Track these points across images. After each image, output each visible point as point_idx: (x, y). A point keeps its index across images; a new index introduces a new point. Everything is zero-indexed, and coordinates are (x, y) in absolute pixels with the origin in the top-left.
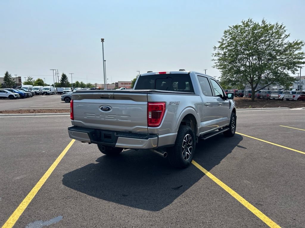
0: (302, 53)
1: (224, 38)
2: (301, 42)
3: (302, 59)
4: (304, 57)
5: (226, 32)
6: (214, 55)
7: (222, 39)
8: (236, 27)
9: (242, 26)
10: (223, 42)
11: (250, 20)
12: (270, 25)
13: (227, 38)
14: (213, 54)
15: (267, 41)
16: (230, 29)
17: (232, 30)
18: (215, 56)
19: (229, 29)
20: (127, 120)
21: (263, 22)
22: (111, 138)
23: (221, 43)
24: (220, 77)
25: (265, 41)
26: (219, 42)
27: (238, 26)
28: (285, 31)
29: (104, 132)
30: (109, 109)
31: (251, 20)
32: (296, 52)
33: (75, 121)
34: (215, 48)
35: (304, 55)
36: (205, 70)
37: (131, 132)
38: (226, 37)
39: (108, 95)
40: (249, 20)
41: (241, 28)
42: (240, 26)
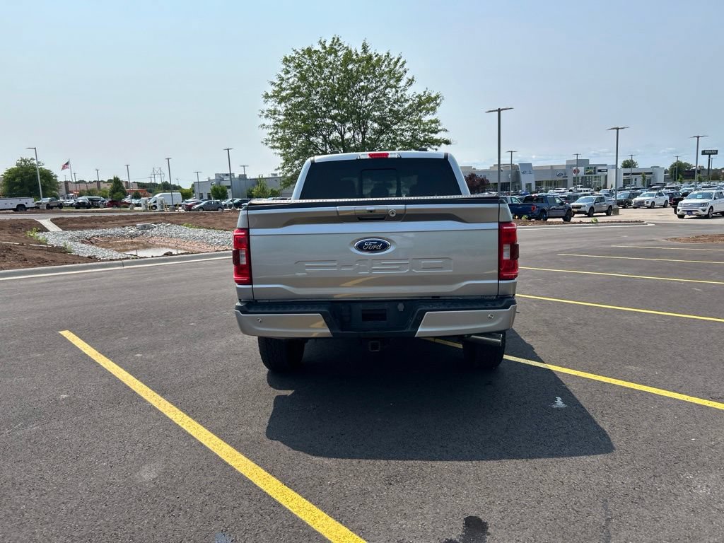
0: (436, 121)
1: (283, 75)
2: (438, 97)
3: (436, 133)
4: (439, 128)
5: (286, 60)
6: (264, 114)
7: (280, 76)
8: (309, 52)
9: (321, 53)
10: (281, 83)
11: (336, 40)
12: (376, 56)
13: (289, 76)
14: (263, 112)
15: (371, 91)
16: (297, 56)
17: (299, 58)
18: (267, 116)
19: (294, 55)
20: (441, 268)
21: (365, 48)
22: (385, 319)
23: (278, 86)
24: (279, 168)
25: (366, 90)
26: (273, 84)
27: (313, 50)
28: (405, 72)
29: (361, 306)
30: (385, 247)
31: (338, 39)
32: (426, 119)
33: (254, 286)
34: (267, 96)
35: (439, 125)
36: (228, 150)
37: (439, 297)
38: (287, 72)
39: (388, 210)
40: (334, 38)
41: (319, 56)
42: (315, 52)
